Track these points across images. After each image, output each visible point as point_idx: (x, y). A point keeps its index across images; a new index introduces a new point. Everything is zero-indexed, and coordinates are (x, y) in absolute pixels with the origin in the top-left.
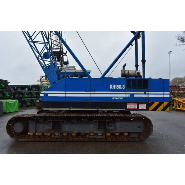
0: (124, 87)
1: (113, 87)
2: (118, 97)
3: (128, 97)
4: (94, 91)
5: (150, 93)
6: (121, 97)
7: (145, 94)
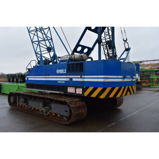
0: (65, 71)
1: (59, 71)
2: (61, 81)
3: (68, 81)
4: (48, 75)
5: (85, 77)
6: (63, 81)
7: (81, 78)
